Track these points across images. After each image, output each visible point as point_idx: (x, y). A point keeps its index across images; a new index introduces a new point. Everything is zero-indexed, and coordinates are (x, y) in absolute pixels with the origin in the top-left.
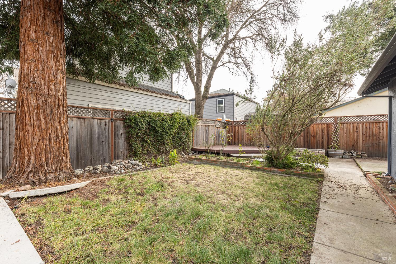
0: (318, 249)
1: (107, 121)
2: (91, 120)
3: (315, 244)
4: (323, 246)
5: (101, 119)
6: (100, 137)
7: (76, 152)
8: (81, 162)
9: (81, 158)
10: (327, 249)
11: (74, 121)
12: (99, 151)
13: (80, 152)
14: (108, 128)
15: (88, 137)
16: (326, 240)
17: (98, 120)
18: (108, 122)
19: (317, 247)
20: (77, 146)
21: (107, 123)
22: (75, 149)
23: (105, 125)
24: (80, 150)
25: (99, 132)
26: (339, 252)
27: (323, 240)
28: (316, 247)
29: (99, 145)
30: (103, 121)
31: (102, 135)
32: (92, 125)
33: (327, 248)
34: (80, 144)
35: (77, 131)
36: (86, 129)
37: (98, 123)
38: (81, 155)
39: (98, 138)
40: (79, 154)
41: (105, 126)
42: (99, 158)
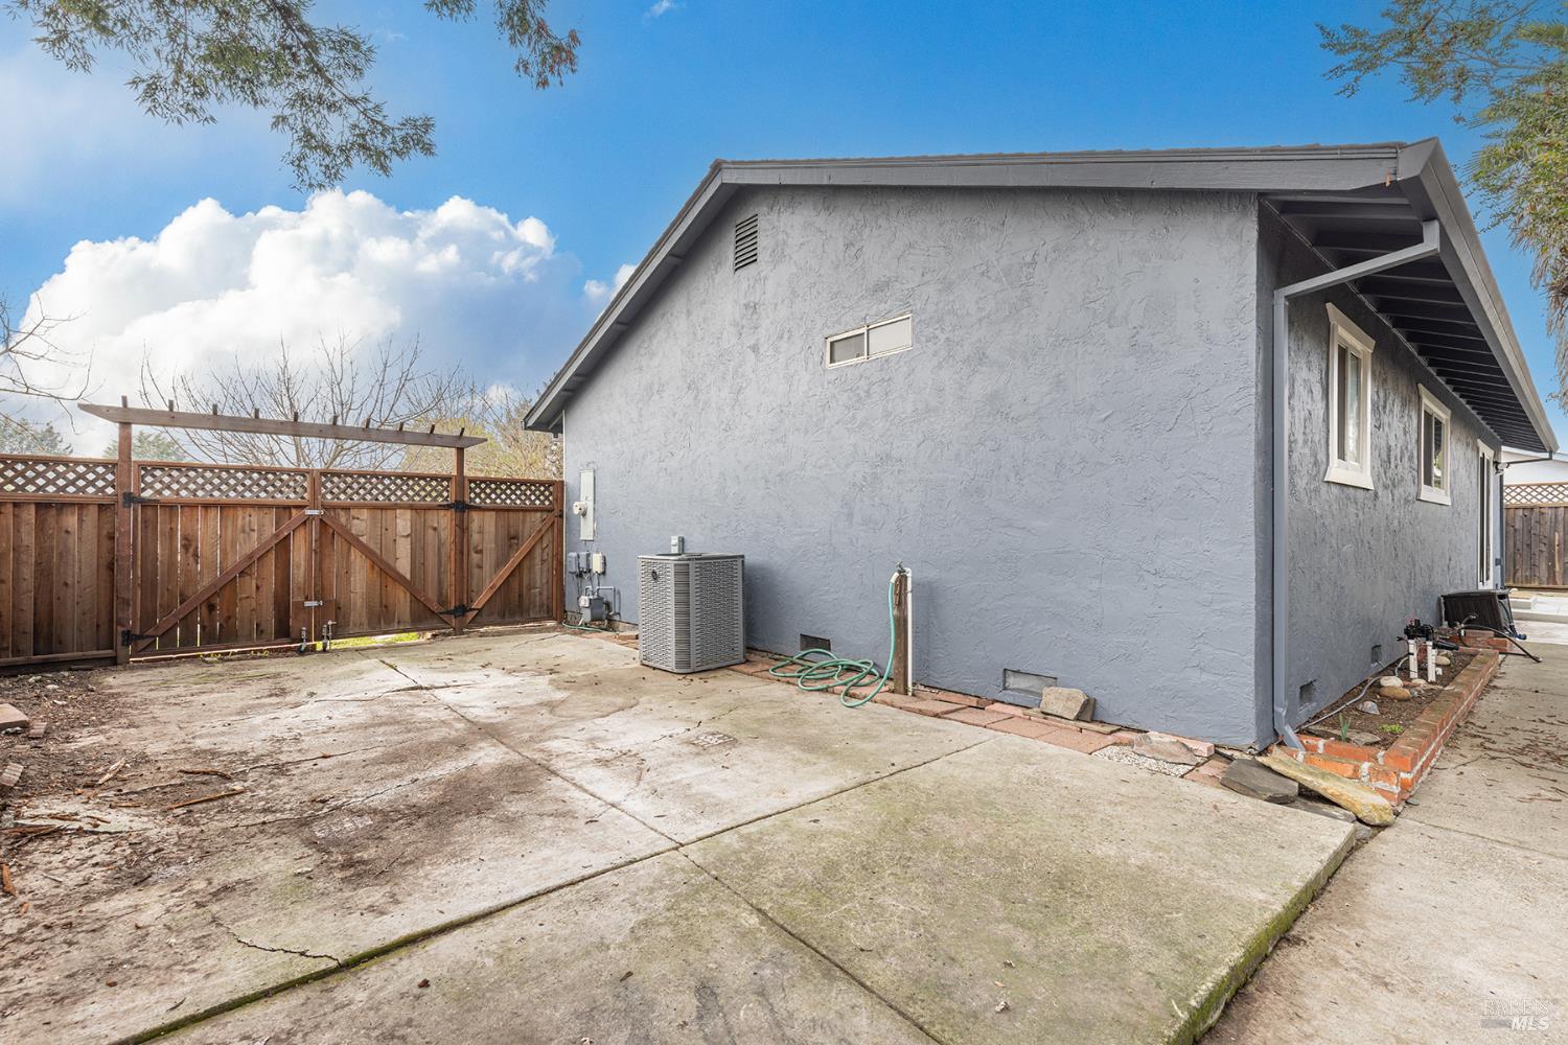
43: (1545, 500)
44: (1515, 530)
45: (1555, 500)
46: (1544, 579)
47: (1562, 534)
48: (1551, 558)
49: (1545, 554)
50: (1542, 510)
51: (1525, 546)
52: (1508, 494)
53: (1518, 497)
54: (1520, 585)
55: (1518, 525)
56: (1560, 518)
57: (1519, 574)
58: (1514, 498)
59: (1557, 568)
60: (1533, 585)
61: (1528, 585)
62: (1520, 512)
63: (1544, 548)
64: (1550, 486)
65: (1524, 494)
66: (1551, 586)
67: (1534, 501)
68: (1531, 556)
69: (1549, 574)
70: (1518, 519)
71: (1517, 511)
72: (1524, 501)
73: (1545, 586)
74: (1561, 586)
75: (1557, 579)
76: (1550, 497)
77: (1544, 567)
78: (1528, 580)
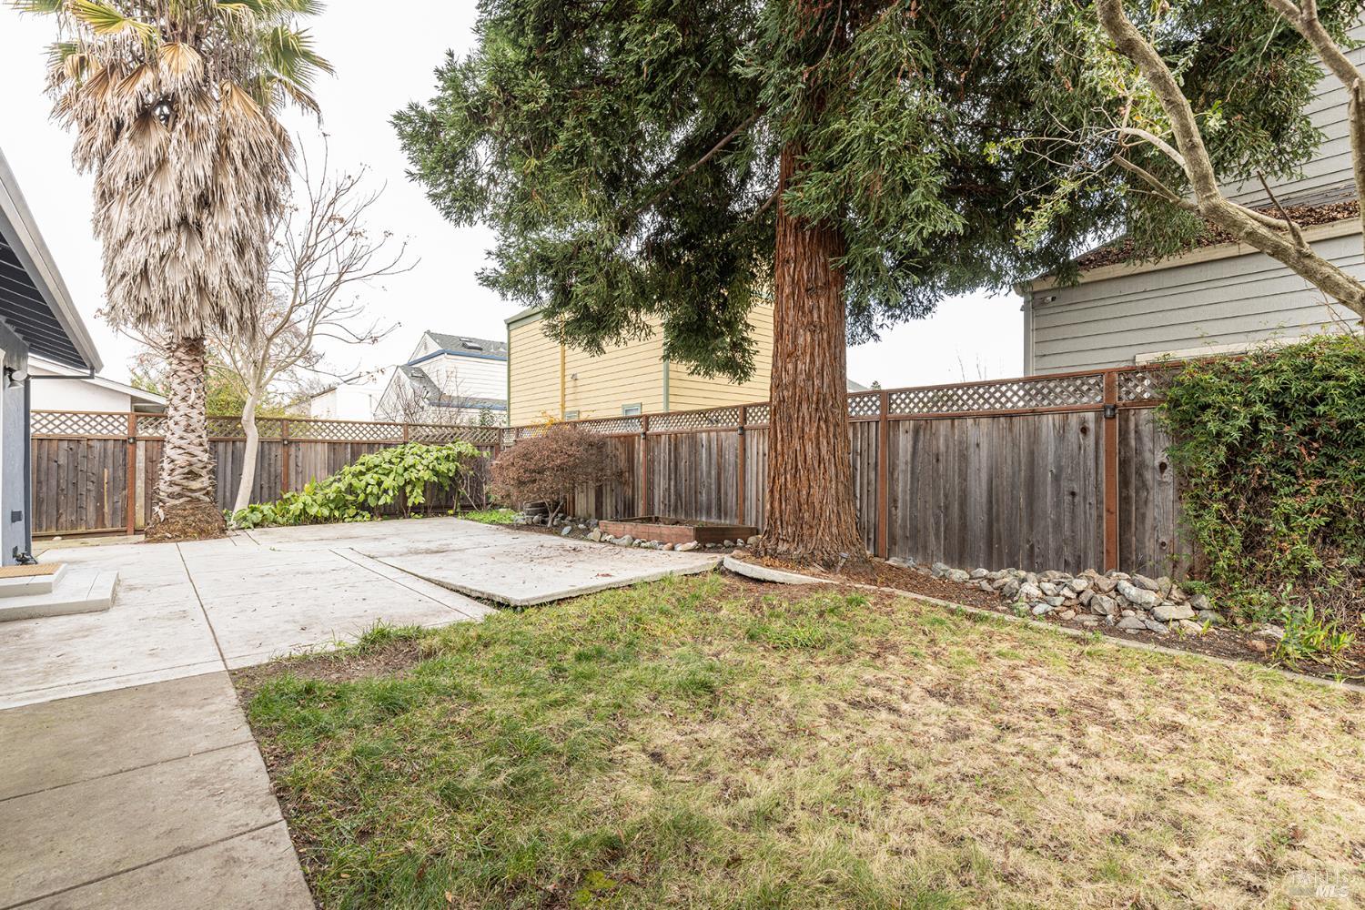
0: (263, 808)
1: (1091, 416)
2: (1030, 418)
3: (277, 814)
4: (252, 824)
5: (1066, 412)
6: (1064, 476)
7: (985, 518)
8: (1000, 550)
9: (1000, 538)
10: (237, 824)
11: (982, 426)
12: (1058, 525)
13: (998, 520)
14: (1097, 443)
15: (1023, 473)
16: (246, 850)
17: (1057, 416)
18: (1098, 421)
19: (266, 812)
20: (990, 502)
21: (1091, 426)
22: (985, 510)
23: (1084, 430)
24: (998, 515)
25: (1058, 458)
26: (201, 837)
27: (258, 843)
28: (269, 809)
29: (1058, 504)
30: (1074, 420)
31: (1069, 471)
32: (1034, 437)
33: (237, 827)
34: (997, 495)
35: (990, 456)
36: (1016, 450)
37: (1054, 425)
38: (998, 530)
39: (1057, 478)
40: (995, 525)
41: (1081, 436)
42: (1059, 551)
43: (93, 431)
44: (59, 466)
45: (105, 431)
46: (92, 523)
47: (111, 470)
48: (100, 498)
49: (93, 494)
50: (90, 443)
51: (70, 485)
52: (38, 422)
53: (63, 427)
54: (64, 532)
55: (62, 461)
56: (110, 452)
57: (63, 519)
58: (58, 427)
59: (106, 509)
60: (79, 531)
61: (74, 532)
62: (65, 444)
63: (91, 486)
64: (111, 415)
65: (69, 423)
66: (99, 530)
67: (81, 431)
68: (78, 496)
69: (97, 516)
70: (62, 453)
71: (61, 443)
72: (69, 431)
73: (93, 530)
74: (111, 529)
75: (106, 522)
76: (99, 427)
77: (91, 508)
78: (74, 525)
